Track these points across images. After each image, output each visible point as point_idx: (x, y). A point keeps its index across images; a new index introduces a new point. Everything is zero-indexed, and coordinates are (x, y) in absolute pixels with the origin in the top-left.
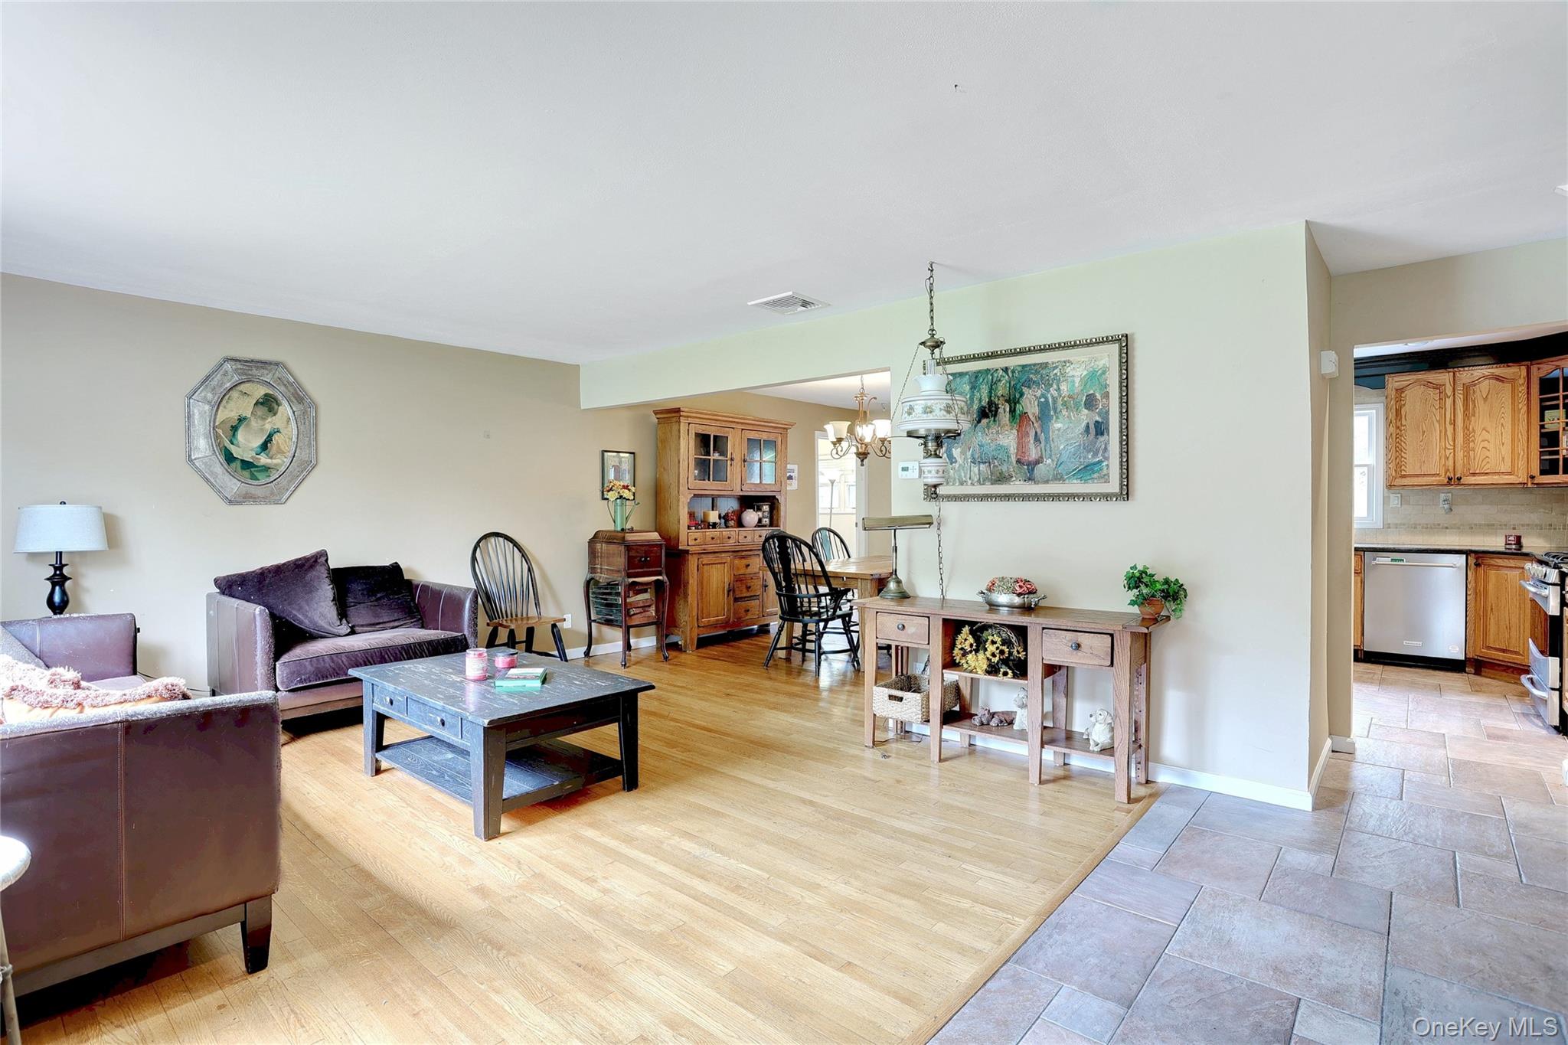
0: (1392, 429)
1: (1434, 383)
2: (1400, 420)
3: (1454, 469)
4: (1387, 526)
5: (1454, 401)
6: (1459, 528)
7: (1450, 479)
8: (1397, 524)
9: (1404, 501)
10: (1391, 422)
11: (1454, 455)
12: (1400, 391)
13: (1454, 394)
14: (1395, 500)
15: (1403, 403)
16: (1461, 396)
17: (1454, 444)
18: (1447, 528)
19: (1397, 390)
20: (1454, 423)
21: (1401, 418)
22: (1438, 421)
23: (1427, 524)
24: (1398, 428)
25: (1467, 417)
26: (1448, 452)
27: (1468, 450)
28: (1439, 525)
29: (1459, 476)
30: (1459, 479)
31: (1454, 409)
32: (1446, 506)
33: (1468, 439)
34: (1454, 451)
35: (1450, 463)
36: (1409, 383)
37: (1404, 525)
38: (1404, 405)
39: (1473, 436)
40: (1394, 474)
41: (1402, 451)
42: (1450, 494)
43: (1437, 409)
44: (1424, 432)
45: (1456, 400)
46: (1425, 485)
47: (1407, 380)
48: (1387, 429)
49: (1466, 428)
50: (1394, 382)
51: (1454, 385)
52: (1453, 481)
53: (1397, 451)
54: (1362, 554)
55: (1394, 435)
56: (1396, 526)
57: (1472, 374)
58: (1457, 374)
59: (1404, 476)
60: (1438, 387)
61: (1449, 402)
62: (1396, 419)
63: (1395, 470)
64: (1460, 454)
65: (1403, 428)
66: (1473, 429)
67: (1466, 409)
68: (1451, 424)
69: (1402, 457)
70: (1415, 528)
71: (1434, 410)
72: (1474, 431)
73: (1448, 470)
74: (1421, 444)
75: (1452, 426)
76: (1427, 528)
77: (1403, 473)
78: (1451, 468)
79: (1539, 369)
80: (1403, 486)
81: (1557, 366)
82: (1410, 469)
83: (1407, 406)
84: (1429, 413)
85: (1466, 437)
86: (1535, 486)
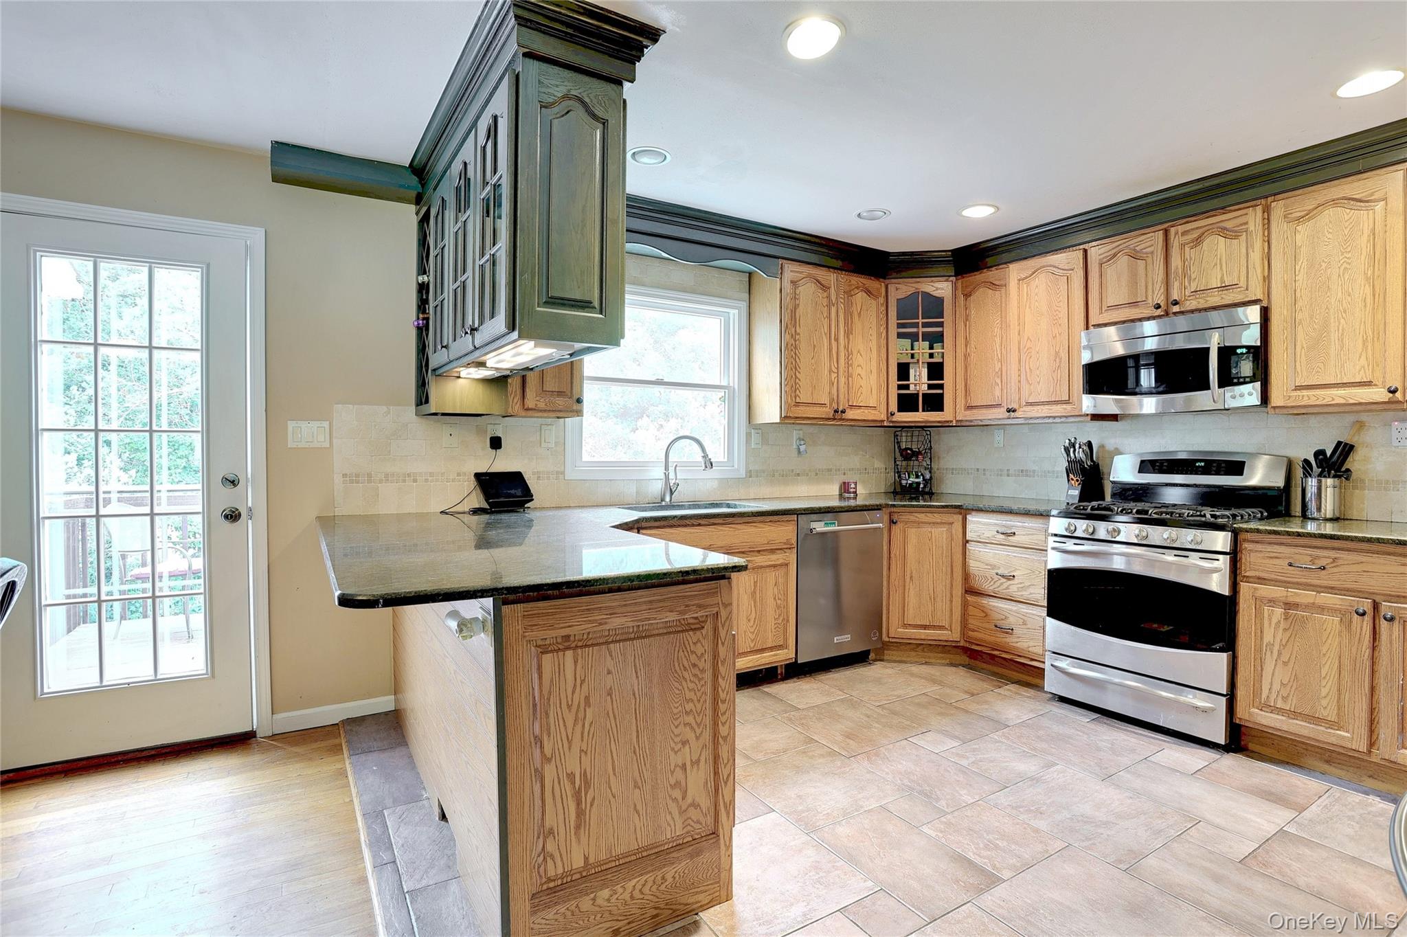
0: (788, 336)
1: (823, 282)
2: (795, 325)
3: (838, 399)
4: (750, 474)
5: (837, 312)
7: (835, 412)
8: (757, 471)
10: (787, 327)
11: (838, 380)
12: (796, 285)
13: (837, 303)
14: (756, 437)
15: (798, 303)
16: (843, 307)
17: (838, 366)
18: (798, 475)
19: (791, 283)
20: (837, 339)
21: (797, 323)
22: (825, 335)
23: (783, 471)
24: (793, 336)
25: (847, 334)
26: (833, 377)
27: (847, 376)
28: (792, 471)
29: (841, 408)
30: (843, 412)
31: (838, 322)
33: (848, 362)
34: (838, 376)
35: (835, 391)
37: (762, 472)
39: (851, 359)
40: (789, 401)
42: (801, 433)
43: (824, 319)
44: (814, 346)
45: (839, 310)
46: (815, 418)
47: (800, 272)
49: (846, 348)
50: (789, 271)
51: (837, 290)
52: (837, 414)
53: (791, 369)
54: (797, 520)
55: (789, 346)
56: (757, 473)
57: (851, 280)
58: (840, 276)
59: (798, 404)
60: (825, 288)
61: (834, 311)
62: (791, 323)
63: (791, 396)
64: (842, 380)
65: (799, 337)
66: (852, 351)
67: (847, 325)
68: (835, 339)
69: (797, 379)
70: (773, 475)
71: (822, 319)
72: (852, 353)
73: (833, 400)
74: (813, 361)
75: (836, 342)
76: (782, 476)
77: (798, 400)
78: (836, 398)
79: (897, 289)
80: (797, 418)
81: (917, 289)
82: (804, 397)
83: (800, 307)
84: (818, 322)
85: (848, 358)
86: (891, 425)
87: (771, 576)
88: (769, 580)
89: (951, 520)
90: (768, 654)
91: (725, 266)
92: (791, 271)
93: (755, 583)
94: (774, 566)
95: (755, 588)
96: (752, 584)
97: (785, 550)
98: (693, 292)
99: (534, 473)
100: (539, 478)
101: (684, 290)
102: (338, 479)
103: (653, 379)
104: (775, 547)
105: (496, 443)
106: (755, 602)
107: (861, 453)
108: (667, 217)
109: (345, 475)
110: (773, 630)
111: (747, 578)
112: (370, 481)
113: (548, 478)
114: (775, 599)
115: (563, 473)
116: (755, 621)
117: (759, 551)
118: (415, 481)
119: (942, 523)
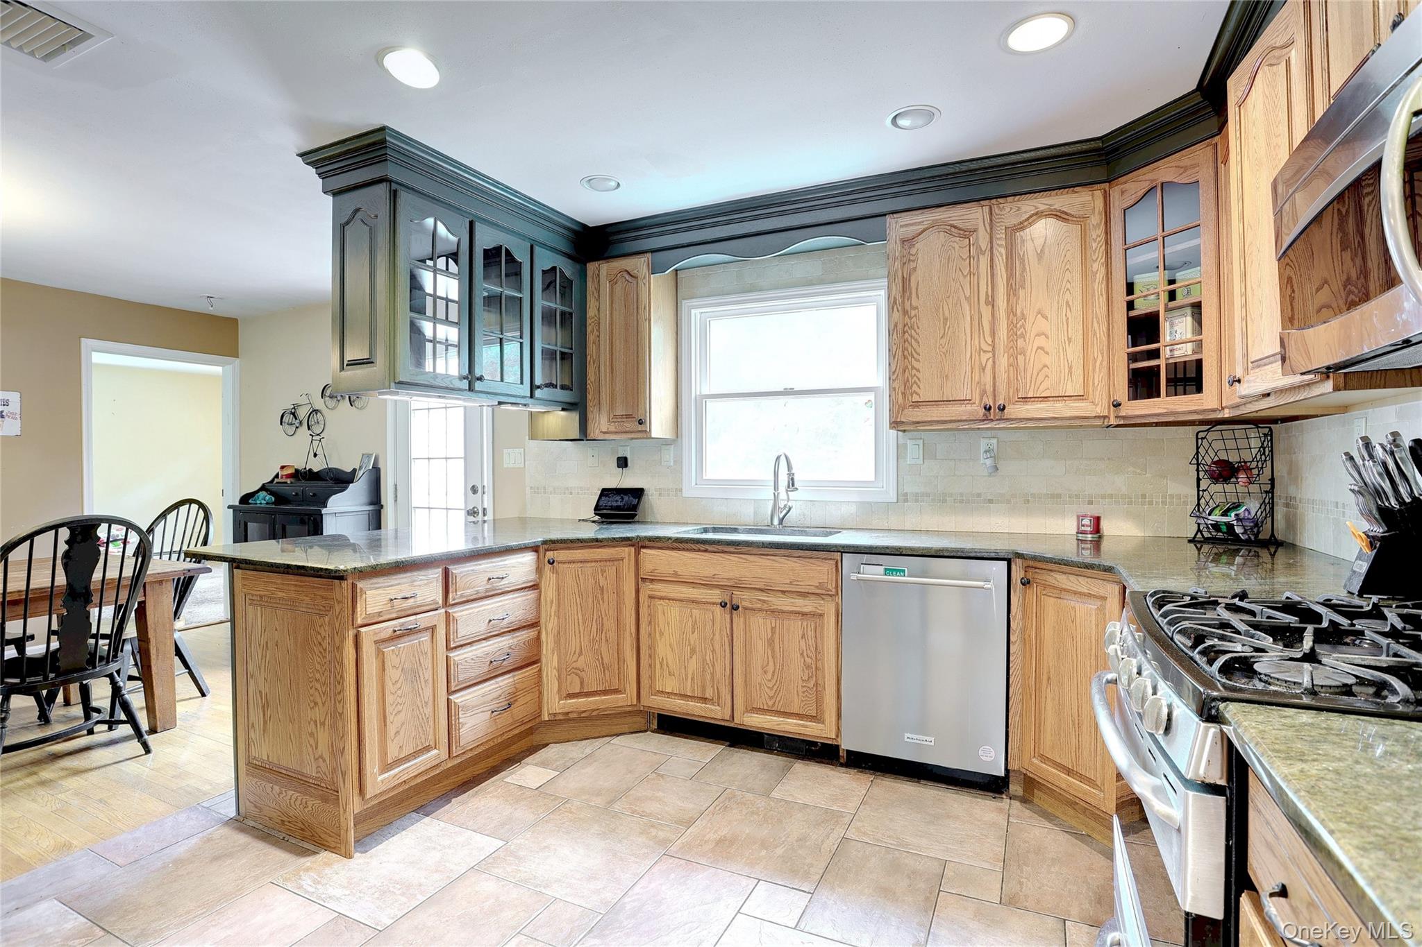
0: (896, 315)
1: (960, 226)
2: (909, 298)
3: (994, 390)
4: (903, 497)
5: (992, 260)
6: (1008, 502)
7: (988, 409)
8: (917, 494)
9: (928, 453)
10: (895, 302)
11: (994, 362)
12: (908, 242)
13: (992, 248)
14: (913, 449)
15: (913, 265)
16: (1003, 251)
17: (993, 341)
18: (990, 501)
19: (903, 242)
20: (991, 302)
21: (911, 293)
22: (968, 299)
23: (961, 495)
24: (905, 313)
25: (1012, 291)
26: (984, 357)
27: (1015, 353)
28: (979, 495)
29: (1001, 402)
30: (1002, 409)
31: (992, 275)
32: (989, 462)
33: (1015, 332)
34: (994, 356)
35: (988, 379)
36: (921, 227)
37: (928, 495)
38: (915, 269)
39: (1023, 326)
40: (900, 400)
41: (913, 357)
42: (994, 441)
43: (965, 277)
44: (946, 320)
45: (995, 258)
46: (951, 421)
47: (920, 223)
48: (890, 316)
49: (1011, 311)
50: (899, 227)
51: (991, 229)
52: (993, 412)
53: (905, 357)
54: (839, 558)
55: (900, 327)
56: (917, 497)
57: (1019, 209)
58: (996, 210)
59: (916, 404)
60: (966, 233)
61: (984, 261)
62: (903, 297)
63: (903, 394)
64: (1003, 361)
65: (913, 313)
66: (1023, 314)
67: (1011, 274)
68: (987, 303)
69: (913, 368)
70: (945, 501)
71: (961, 278)
72: (1024, 317)
73: (984, 393)
74: (943, 341)
75: (990, 307)
76: (961, 501)
77: (916, 398)
78: (989, 389)
79: (1123, 193)
80: (918, 423)
81: (1152, 181)
82: (926, 392)
83: (919, 271)
84: (953, 284)
85: (1012, 328)
86: (1122, 422)
87: (797, 625)
88: (792, 629)
89: (1102, 592)
90: (795, 721)
91: (804, 248)
92: (901, 226)
93: (773, 629)
94: (804, 614)
95: (772, 635)
96: (769, 631)
97: (823, 597)
98: (821, 282)
99: (656, 490)
100: (660, 494)
101: (810, 283)
102: (528, 489)
103: (781, 389)
104: (807, 591)
105: (623, 463)
106: (773, 652)
107: (1131, 469)
108: (725, 218)
109: (531, 488)
110: (801, 694)
111: (761, 621)
112: (545, 493)
113: (668, 495)
114: (802, 654)
115: (681, 490)
116: (773, 676)
117: (783, 592)
118: (571, 493)
119: (1089, 595)
